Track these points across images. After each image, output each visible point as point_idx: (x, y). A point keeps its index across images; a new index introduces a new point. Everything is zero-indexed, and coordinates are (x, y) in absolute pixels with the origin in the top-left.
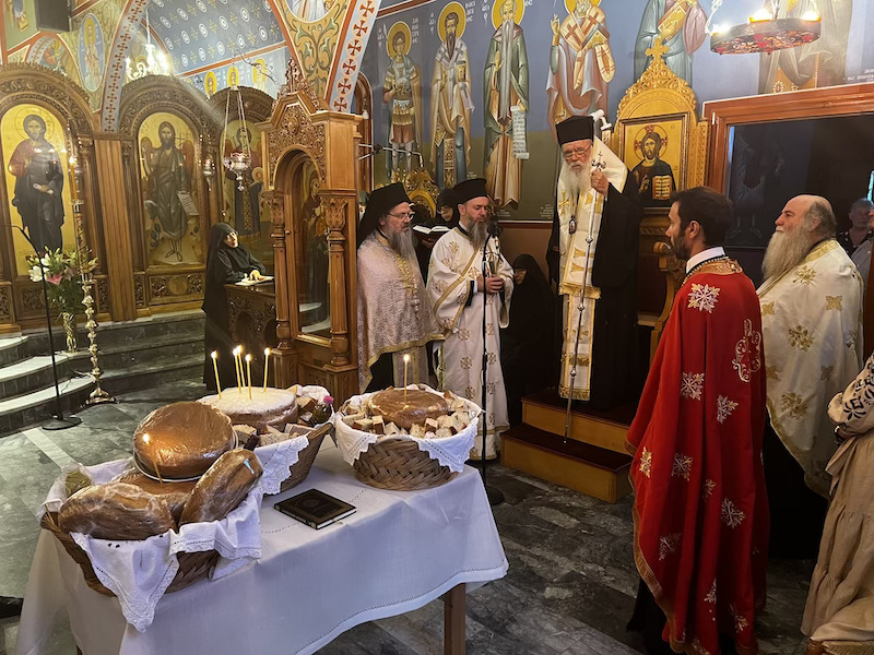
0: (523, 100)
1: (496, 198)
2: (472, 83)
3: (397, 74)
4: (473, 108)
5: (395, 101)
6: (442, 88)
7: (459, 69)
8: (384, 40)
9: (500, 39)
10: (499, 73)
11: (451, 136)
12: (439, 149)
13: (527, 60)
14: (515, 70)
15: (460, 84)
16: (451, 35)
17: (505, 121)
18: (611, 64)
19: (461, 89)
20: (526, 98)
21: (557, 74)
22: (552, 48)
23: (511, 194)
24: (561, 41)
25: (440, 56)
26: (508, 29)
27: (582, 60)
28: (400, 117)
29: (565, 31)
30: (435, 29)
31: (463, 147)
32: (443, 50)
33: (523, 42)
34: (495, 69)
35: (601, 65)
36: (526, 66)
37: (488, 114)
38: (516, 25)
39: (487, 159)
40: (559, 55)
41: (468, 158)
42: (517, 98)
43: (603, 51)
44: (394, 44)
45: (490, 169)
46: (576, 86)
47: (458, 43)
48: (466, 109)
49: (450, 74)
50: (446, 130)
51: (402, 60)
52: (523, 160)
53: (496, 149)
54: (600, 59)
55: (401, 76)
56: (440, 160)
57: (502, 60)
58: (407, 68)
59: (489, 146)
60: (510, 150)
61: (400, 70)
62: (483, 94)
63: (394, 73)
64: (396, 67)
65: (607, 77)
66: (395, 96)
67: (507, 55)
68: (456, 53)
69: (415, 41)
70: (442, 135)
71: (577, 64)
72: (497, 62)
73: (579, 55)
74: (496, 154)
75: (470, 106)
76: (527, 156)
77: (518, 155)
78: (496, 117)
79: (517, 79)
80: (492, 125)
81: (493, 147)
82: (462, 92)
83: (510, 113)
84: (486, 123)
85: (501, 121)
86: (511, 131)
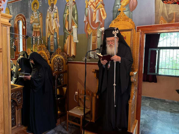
0: (76, 24)
1: (68, 54)
2: (59, 19)
3: (35, 15)
4: (60, 26)
5: (34, 24)
6: (49, 20)
7: (55, 14)
8: (30, 5)
9: (68, 5)
10: (68, 16)
11: (52, 34)
12: (49, 39)
13: (77, 12)
14: (73, 15)
15: (55, 19)
16: (52, 4)
17: (70, 30)
18: (105, 14)
19: (56, 20)
20: (77, 24)
21: (87, 16)
22: (85, 9)
23: (73, 53)
24: (88, 6)
25: (48, 10)
26: (71, 3)
27: (95, 12)
28: (36, 28)
29: (90, 3)
30: (47, 2)
31: (56, 38)
32: (50, 8)
33: (76, 6)
34: (67, 15)
35: (102, 14)
36: (77, 14)
37: (65, 28)
38: (73, 1)
39: (65, 42)
40: (88, 11)
41: (58, 41)
42: (74, 24)
43: (102, 10)
44: (34, 6)
46: (94, 20)
47: (55, 6)
48: (57, 26)
49: (52, 16)
50: (51, 33)
51: (36, 11)
52: (76, 43)
53: (67, 39)
54: (101, 12)
55: (36, 16)
56: (49, 42)
57: (69, 12)
58: (38, 14)
59: (65, 38)
60: (72, 40)
61: (36, 14)
62: (63, 22)
63: (33, 15)
64: (34, 13)
65: (104, 18)
66: (34, 22)
67: (71, 10)
68: (54, 9)
69: (40, 5)
70: (49, 34)
71: (94, 14)
72: (67, 12)
73: (95, 11)
74: (67, 41)
75: (59, 26)
76: (78, 41)
77: (75, 41)
78: (67, 29)
79: (74, 18)
80: (66, 32)
81: (66, 38)
82: (56, 21)
83: (72, 28)
84: (64, 31)
85: (69, 30)
86: (72, 34)
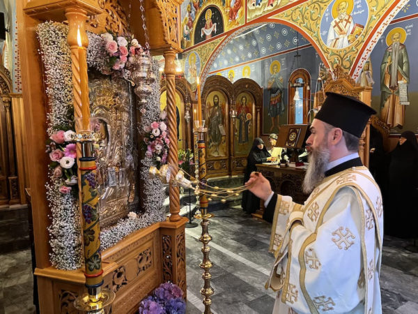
0: (406, 78)
1: (388, 123)
2: (373, 71)
4: (374, 83)
7: (365, 65)
9: (391, 51)
10: (390, 66)
13: (408, 60)
14: (401, 64)
15: (366, 72)
17: (395, 88)
20: (408, 77)
23: (398, 121)
26: (396, 46)
33: (406, 51)
34: (388, 65)
36: (408, 62)
37: (383, 85)
38: (401, 44)
39: (382, 105)
42: (402, 77)
45: (384, 110)
52: (405, 106)
53: (388, 101)
57: (393, 60)
59: (384, 98)
60: (397, 101)
62: (380, 76)
67: (395, 58)
72: (389, 61)
74: (388, 104)
75: (372, 81)
76: (408, 103)
77: (402, 103)
78: (388, 86)
79: (402, 69)
80: (385, 90)
81: (386, 100)
82: (367, 76)
83: (398, 84)
84: (381, 89)
85: (391, 88)
86: (398, 92)
